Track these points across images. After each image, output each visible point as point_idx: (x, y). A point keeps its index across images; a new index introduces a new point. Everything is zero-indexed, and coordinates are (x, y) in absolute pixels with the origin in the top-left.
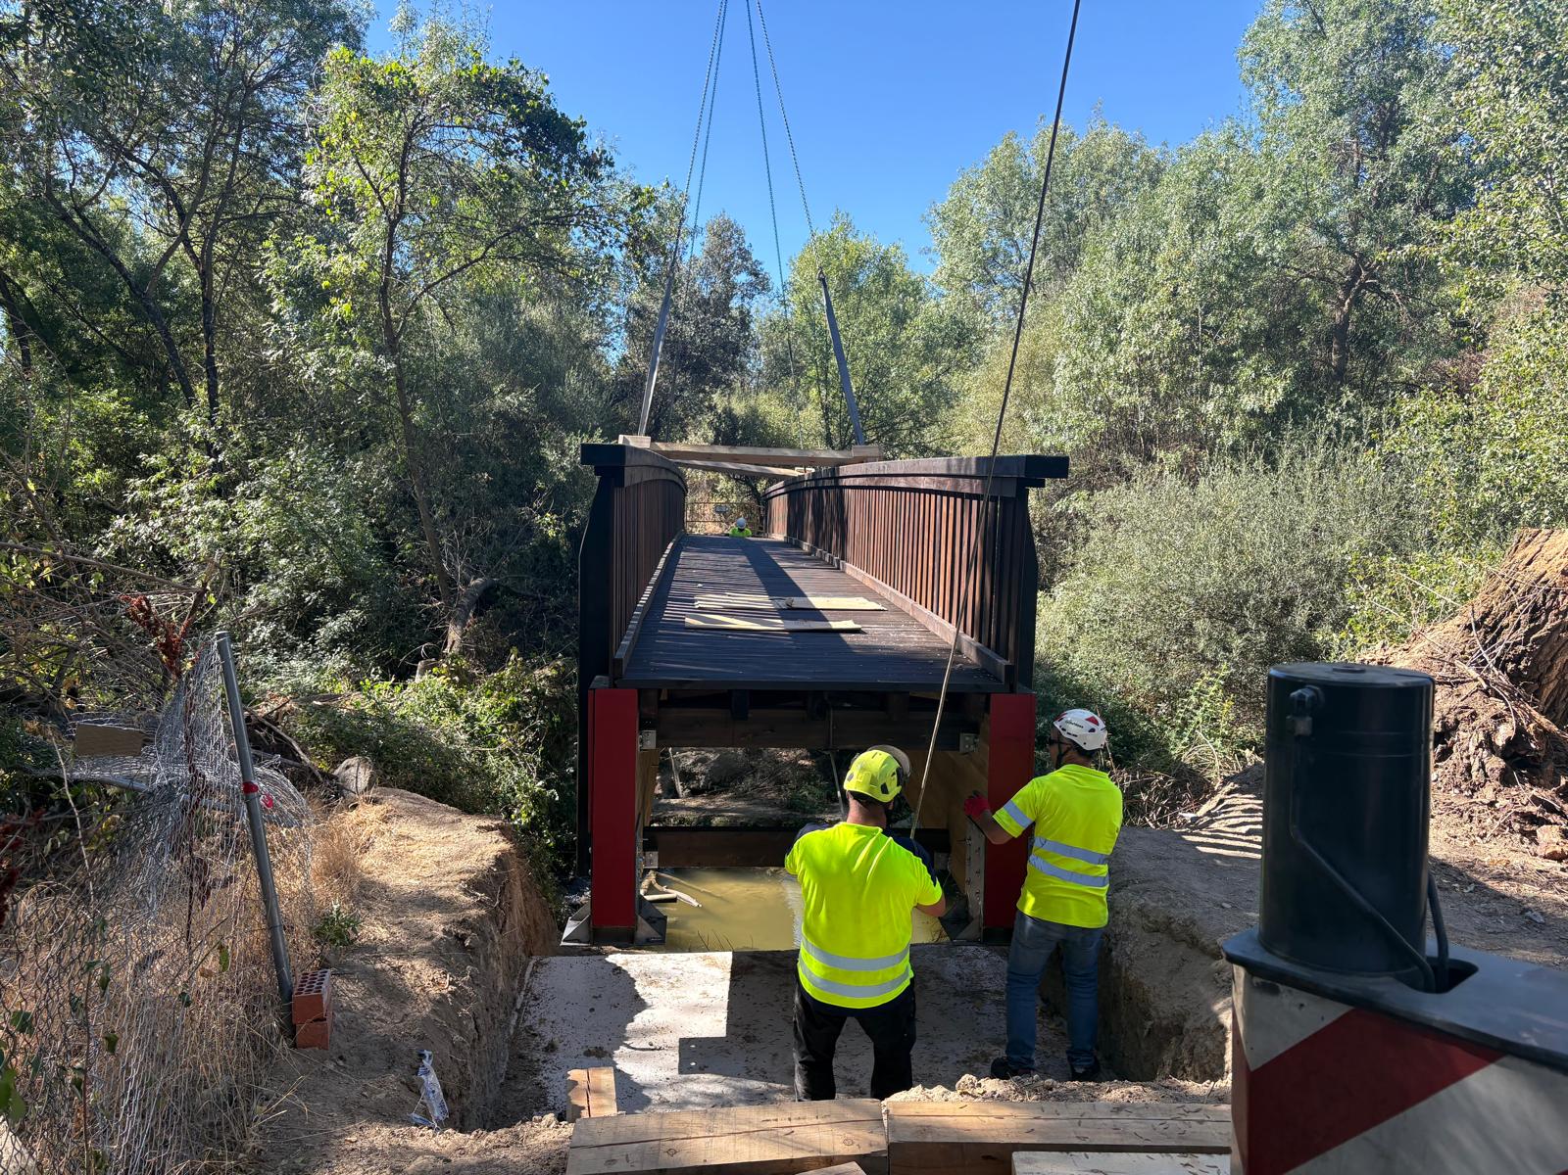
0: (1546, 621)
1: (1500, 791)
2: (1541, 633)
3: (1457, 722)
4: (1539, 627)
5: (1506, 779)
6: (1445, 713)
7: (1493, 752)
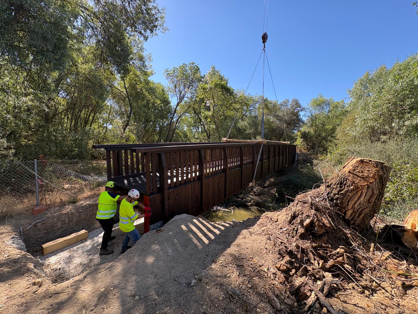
0: (344, 188)
1: (298, 240)
2: (343, 192)
3: (298, 214)
4: (343, 190)
5: (302, 237)
6: (296, 211)
7: (303, 227)
